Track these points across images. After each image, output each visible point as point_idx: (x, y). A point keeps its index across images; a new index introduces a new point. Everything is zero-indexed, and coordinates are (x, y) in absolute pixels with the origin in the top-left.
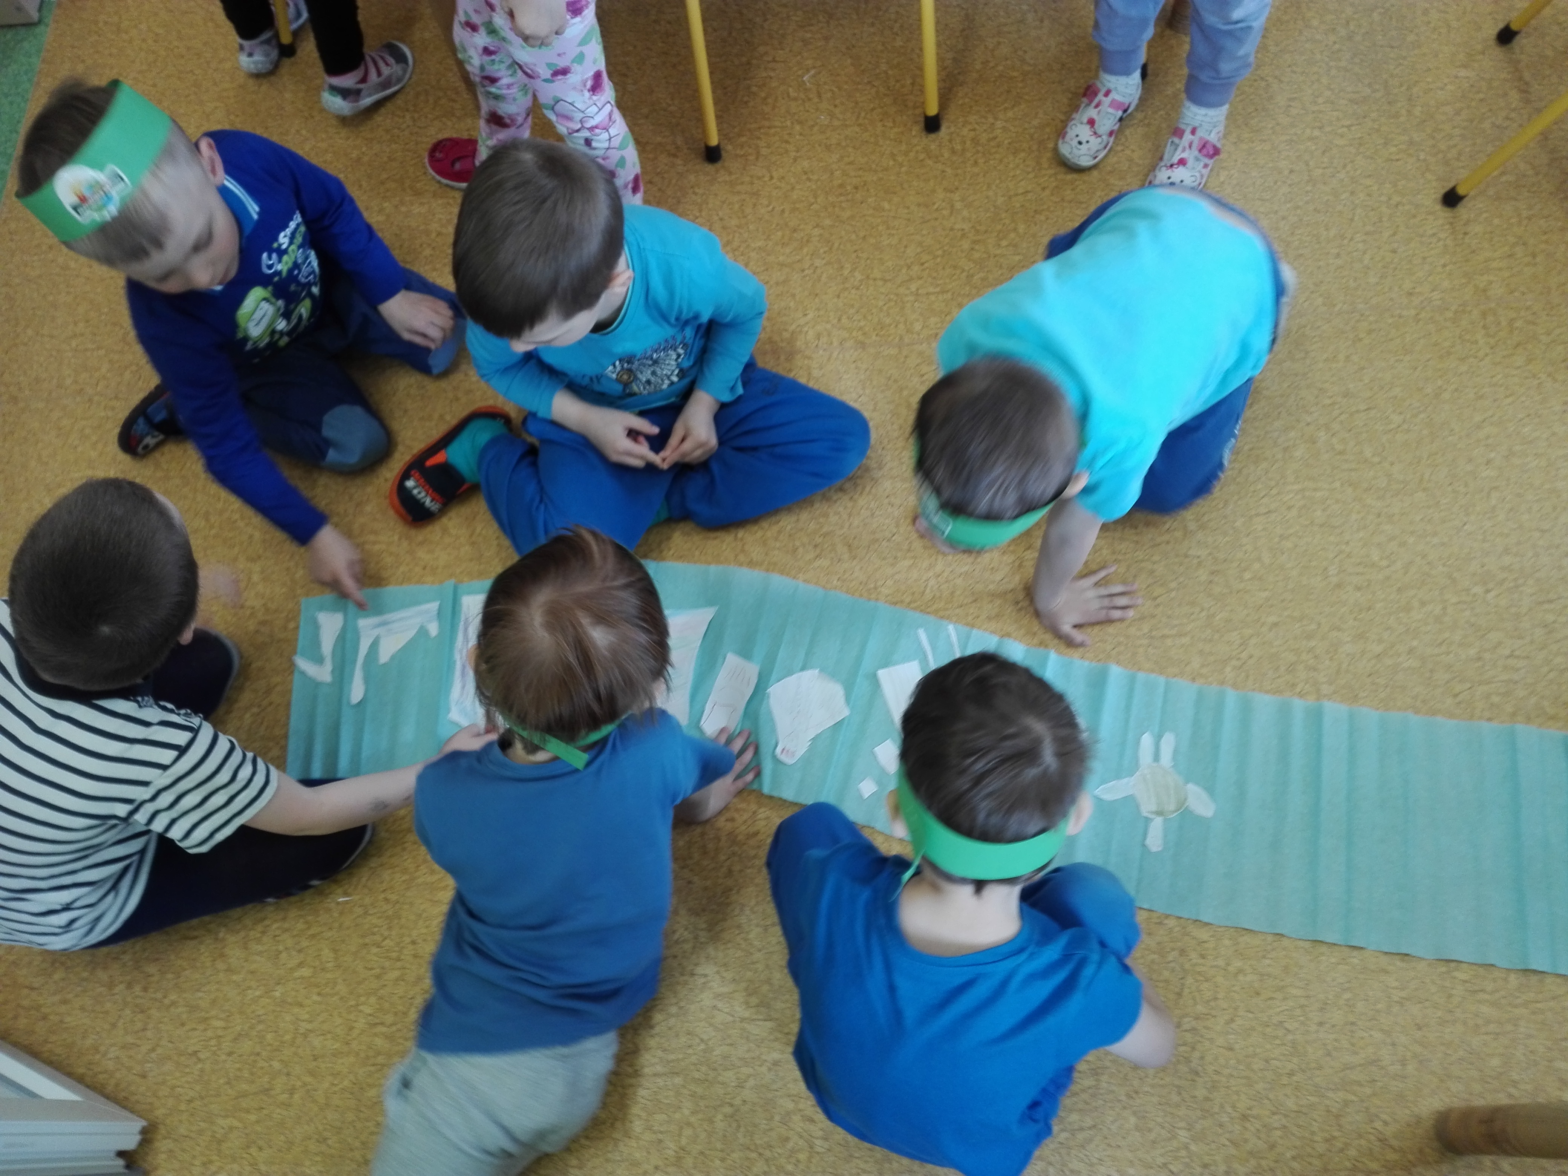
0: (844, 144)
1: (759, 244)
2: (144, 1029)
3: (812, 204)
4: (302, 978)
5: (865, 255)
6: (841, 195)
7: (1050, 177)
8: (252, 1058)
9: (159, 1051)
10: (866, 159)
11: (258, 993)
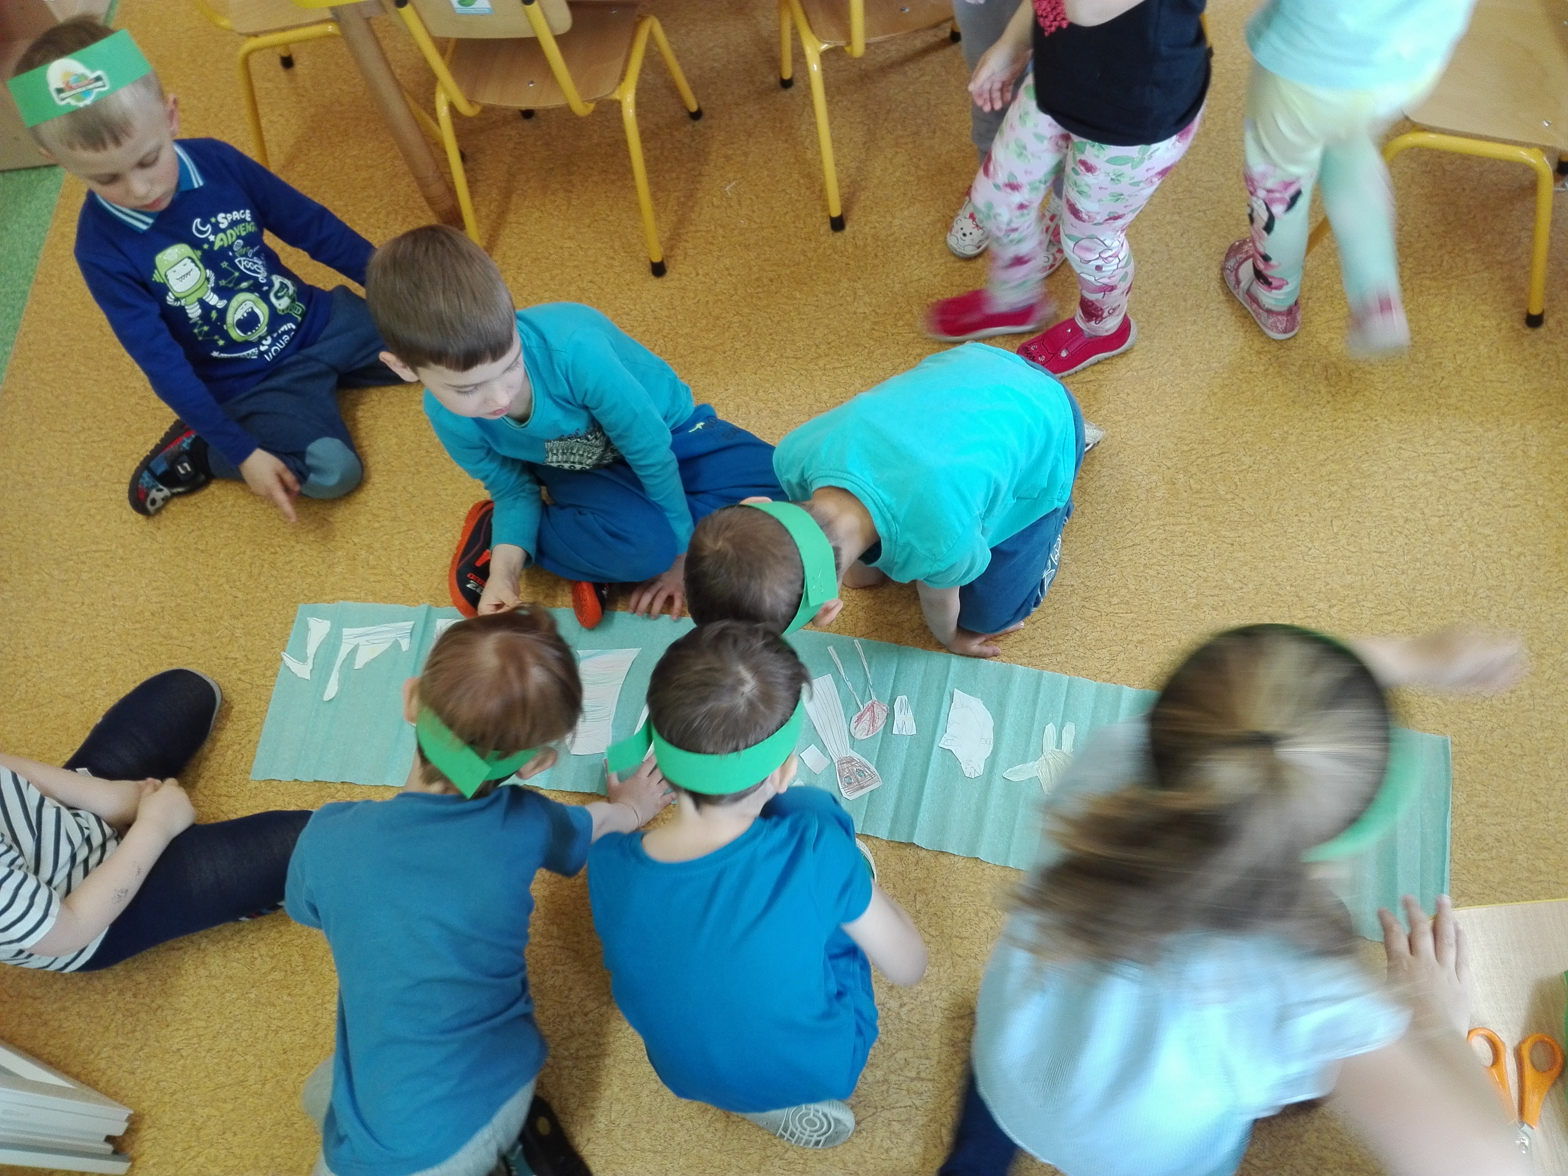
0: (761, 243)
1: (687, 330)
2: (134, 1031)
3: (733, 296)
4: (273, 980)
5: (779, 338)
6: (758, 287)
7: (941, 265)
8: (230, 1053)
9: (147, 1050)
10: (780, 256)
11: (235, 996)
